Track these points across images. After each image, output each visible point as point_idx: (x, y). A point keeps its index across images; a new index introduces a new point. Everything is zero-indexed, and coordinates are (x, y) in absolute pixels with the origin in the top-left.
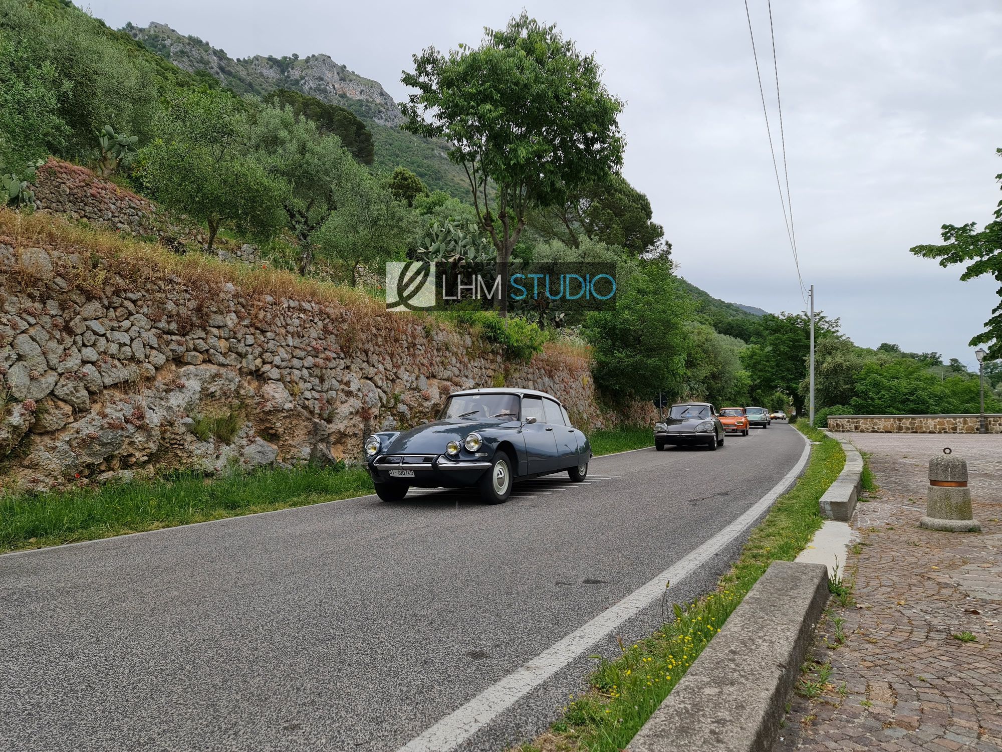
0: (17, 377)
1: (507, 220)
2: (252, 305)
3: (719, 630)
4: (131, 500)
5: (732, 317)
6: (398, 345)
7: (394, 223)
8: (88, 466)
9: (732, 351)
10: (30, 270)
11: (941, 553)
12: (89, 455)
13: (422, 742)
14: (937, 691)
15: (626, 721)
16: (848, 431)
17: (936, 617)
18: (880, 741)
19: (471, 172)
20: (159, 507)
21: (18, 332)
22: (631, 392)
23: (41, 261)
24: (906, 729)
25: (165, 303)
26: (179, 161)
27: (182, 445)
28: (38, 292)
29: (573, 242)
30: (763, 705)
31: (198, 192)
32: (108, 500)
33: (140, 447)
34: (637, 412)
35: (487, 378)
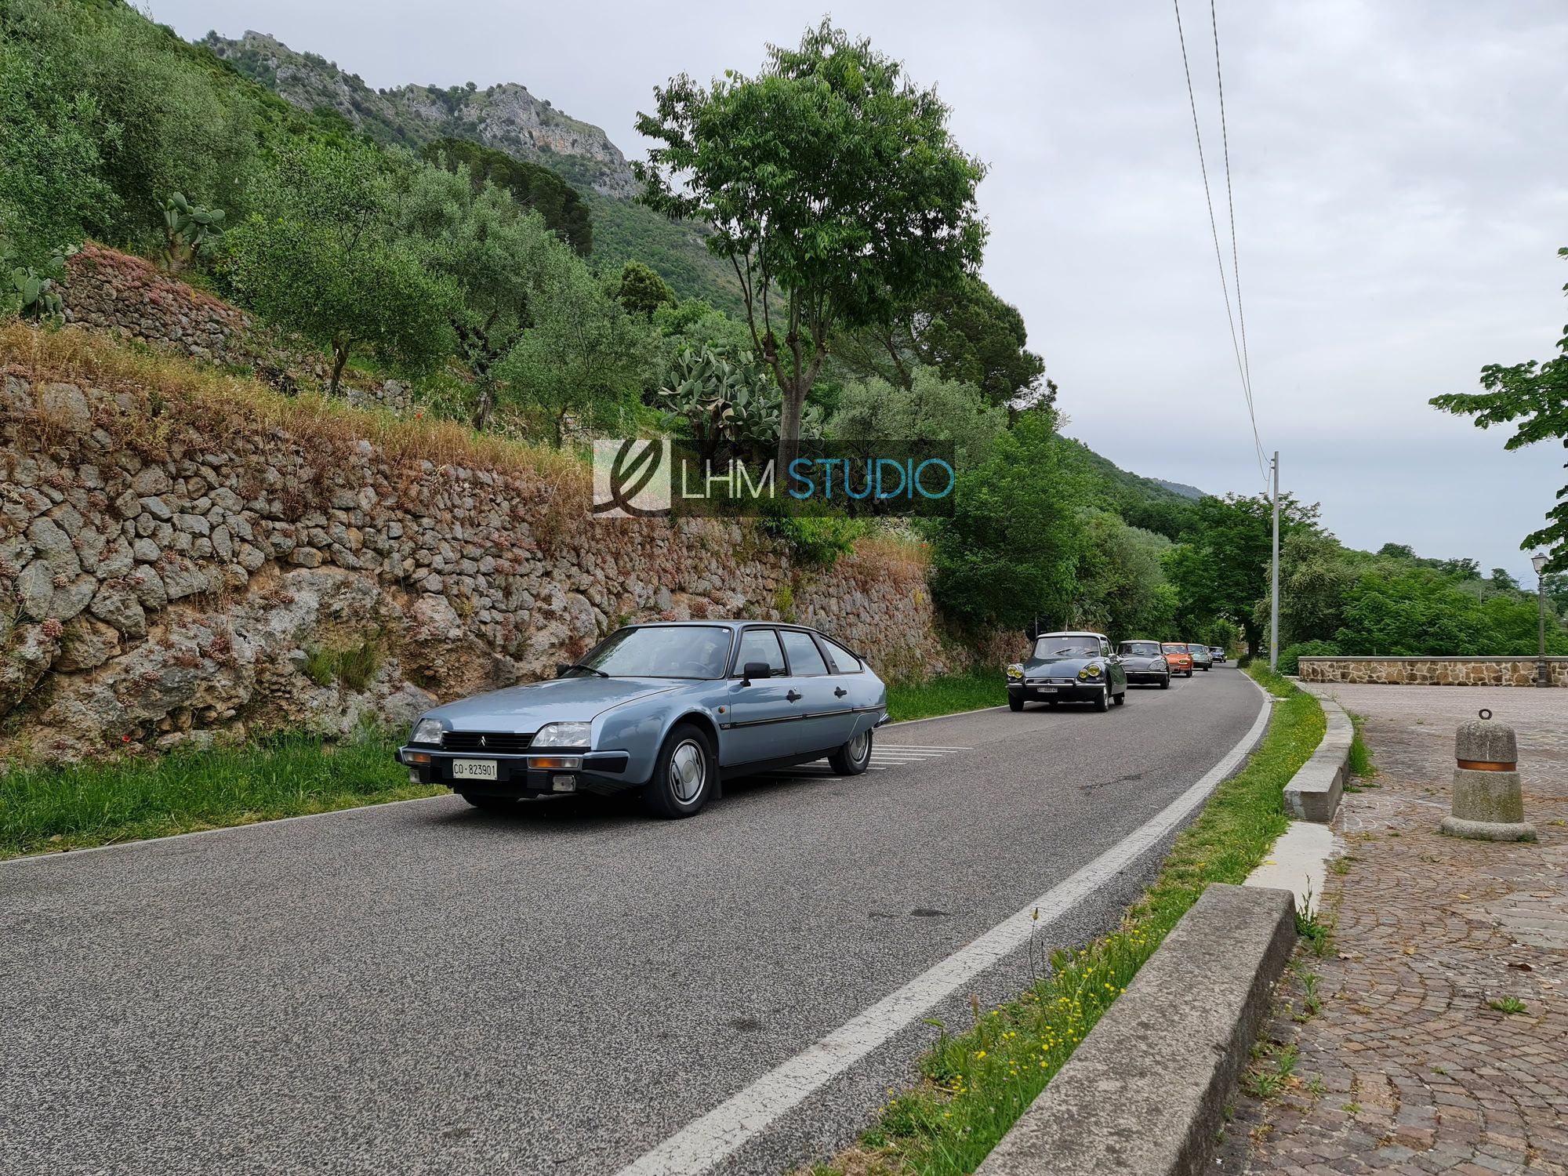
0: (33, 584)
1: (799, 345)
2: (400, 476)
3: (1122, 990)
4: (210, 777)
5: (1150, 501)
6: (626, 539)
7: (622, 349)
8: (143, 724)
9: (1150, 554)
10: (55, 418)
11: (1474, 874)
12: (145, 707)
13: (658, 1158)
14: (1462, 1090)
15: (976, 1131)
16: (1331, 681)
17: (1463, 974)
18: (1373, 1167)
19: (744, 270)
20: (252, 789)
21: (36, 514)
22: (991, 616)
23: (72, 403)
24: (1413, 1148)
25: (264, 472)
26: (288, 250)
27: (289, 692)
28: (68, 452)
29: (903, 379)
30: (1190, 1109)
31: (318, 298)
32: (173, 777)
33: (224, 694)
34: (999, 648)
35: (765, 593)
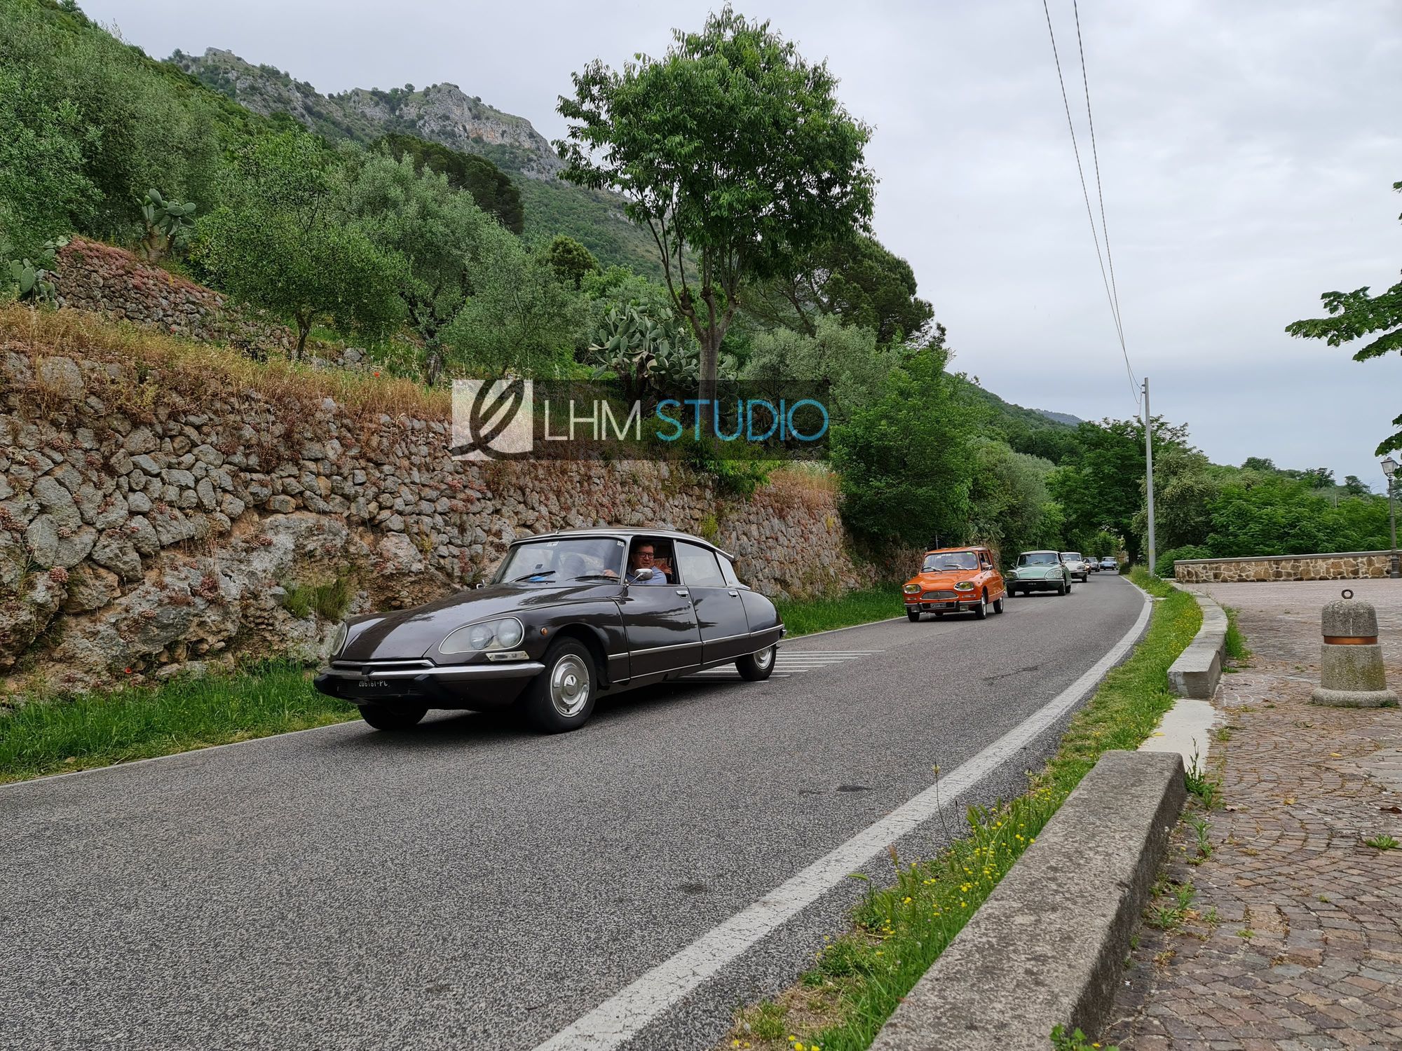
0: (40, 536)
1: (713, 299)
2: (362, 429)
3: (1032, 840)
4: (205, 702)
5: (1034, 430)
6: (566, 478)
7: (554, 310)
8: (144, 657)
9: (1036, 476)
10: (52, 388)
11: (1344, 736)
12: (144, 642)
13: (620, 1002)
14: (1346, 915)
15: (906, 965)
16: (1205, 581)
17: (1339, 819)
18: (1268, 982)
19: (660, 235)
20: (244, 711)
21: (40, 473)
22: (895, 536)
23: (67, 374)
24: (1304, 965)
25: (240, 429)
26: (252, 233)
27: (272, 625)
28: (65, 418)
29: (808, 328)
30: (1099, 936)
31: (280, 276)
32: (173, 703)
33: (214, 629)
34: (905, 565)
35: (692, 522)
